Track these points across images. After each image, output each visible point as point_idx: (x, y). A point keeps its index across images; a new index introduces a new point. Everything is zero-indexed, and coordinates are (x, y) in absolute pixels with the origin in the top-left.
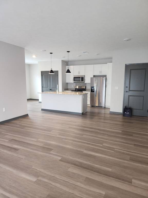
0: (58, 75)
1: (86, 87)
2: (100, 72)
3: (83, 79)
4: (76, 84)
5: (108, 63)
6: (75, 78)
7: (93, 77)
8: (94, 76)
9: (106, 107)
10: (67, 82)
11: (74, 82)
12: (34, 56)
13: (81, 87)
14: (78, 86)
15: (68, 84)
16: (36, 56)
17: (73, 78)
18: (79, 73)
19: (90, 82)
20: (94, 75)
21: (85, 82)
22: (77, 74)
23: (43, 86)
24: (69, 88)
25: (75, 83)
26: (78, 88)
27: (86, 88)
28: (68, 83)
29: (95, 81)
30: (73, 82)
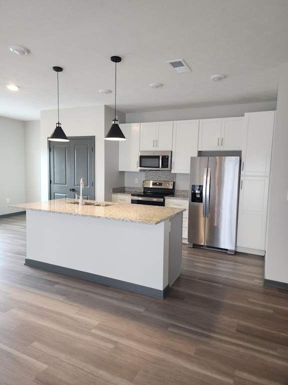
0: (93, 149)
1: (174, 183)
2: (220, 142)
3: (166, 161)
4: (146, 177)
5: (246, 114)
6: (143, 160)
7: (196, 155)
8: (200, 154)
9: (239, 250)
10: (120, 170)
11: (141, 170)
12: (12, 88)
13: (161, 184)
14: (151, 182)
15: (126, 174)
16: (18, 87)
17: (138, 159)
18: (156, 143)
19: (189, 172)
20: (200, 150)
21: (173, 172)
22: (149, 148)
23: (52, 179)
24: (125, 186)
25: (144, 173)
26: (151, 186)
27: (176, 188)
28: (124, 172)
29: (206, 169)
30: (138, 171)
